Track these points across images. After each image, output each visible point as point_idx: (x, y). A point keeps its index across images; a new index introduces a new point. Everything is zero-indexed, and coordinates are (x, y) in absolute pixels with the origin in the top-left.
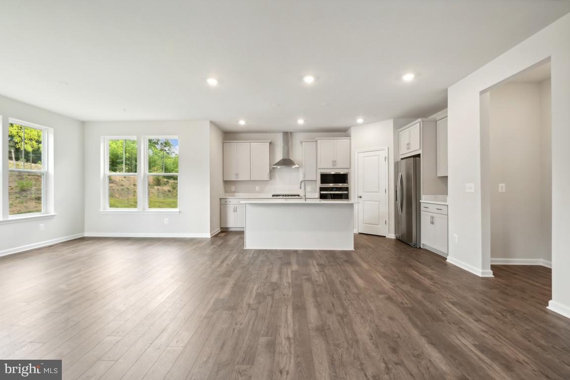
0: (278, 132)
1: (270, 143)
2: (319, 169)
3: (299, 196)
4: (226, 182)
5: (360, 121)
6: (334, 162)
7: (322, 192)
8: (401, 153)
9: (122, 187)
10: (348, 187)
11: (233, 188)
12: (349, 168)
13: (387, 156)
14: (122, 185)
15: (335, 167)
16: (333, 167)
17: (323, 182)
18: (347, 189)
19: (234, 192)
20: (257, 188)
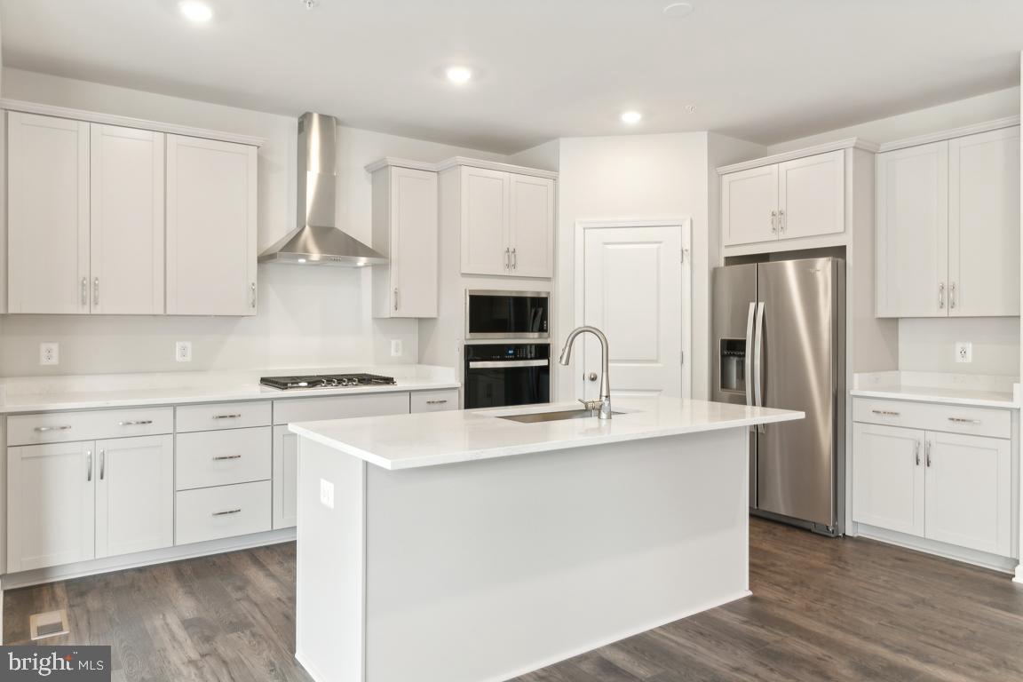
0: (278, 108)
2: (464, 275)
3: (389, 381)
5: (631, 118)
6: (511, 256)
7: (473, 365)
8: (726, 241)
10: (548, 346)
12: (549, 279)
13: (687, 246)
15: (513, 273)
16: (507, 273)
17: (476, 325)
18: (545, 351)
20: (183, 350)
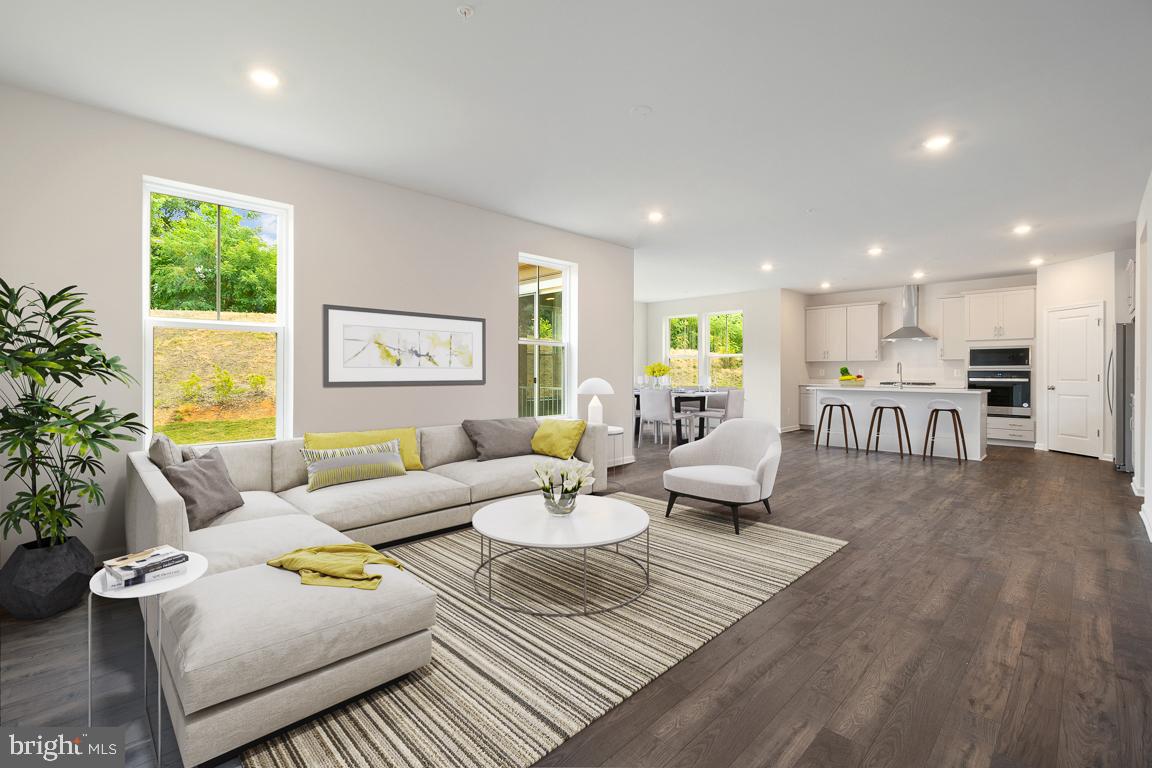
0: (898, 286)
1: (882, 305)
2: (967, 341)
3: (934, 384)
4: (810, 364)
6: (999, 330)
7: (972, 379)
9: (678, 371)
10: (1029, 372)
11: (822, 372)
12: (1032, 339)
13: (1102, 317)
14: (679, 368)
15: (1001, 338)
16: (996, 338)
17: (975, 362)
18: (1027, 374)
19: (823, 378)
